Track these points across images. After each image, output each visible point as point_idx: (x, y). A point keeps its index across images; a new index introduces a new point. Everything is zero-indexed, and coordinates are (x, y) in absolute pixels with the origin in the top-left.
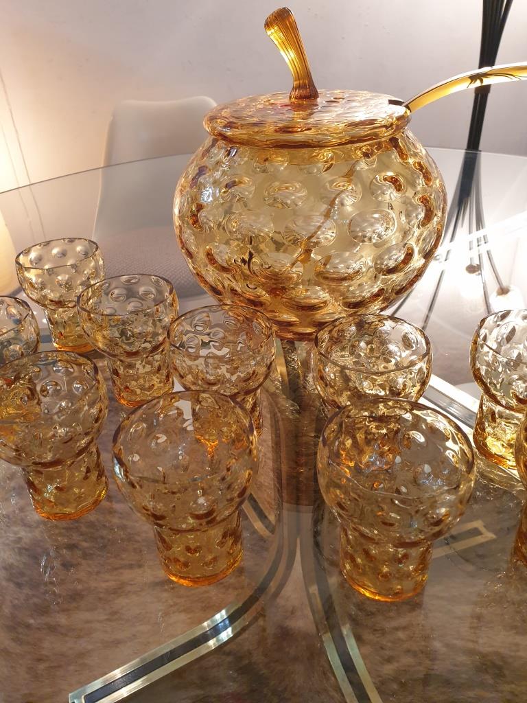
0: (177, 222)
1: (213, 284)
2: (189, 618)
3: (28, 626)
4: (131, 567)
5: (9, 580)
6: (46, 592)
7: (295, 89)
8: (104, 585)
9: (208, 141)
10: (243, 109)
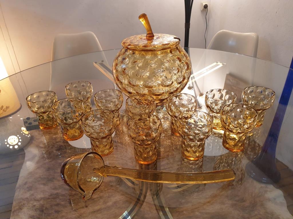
7: (147, 34)
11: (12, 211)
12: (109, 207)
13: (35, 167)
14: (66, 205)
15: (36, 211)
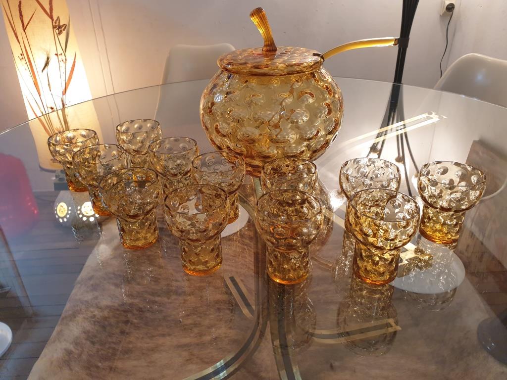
0: (202, 112)
1: (219, 145)
2: (199, 368)
3: (98, 367)
4: (163, 335)
5: (86, 339)
6: (109, 348)
7: (265, 46)
8: (146, 345)
9: (219, 71)
10: (238, 55)
11: (61, 317)
12: (204, 344)
13: (111, 255)
14: (139, 326)
15: (95, 325)
